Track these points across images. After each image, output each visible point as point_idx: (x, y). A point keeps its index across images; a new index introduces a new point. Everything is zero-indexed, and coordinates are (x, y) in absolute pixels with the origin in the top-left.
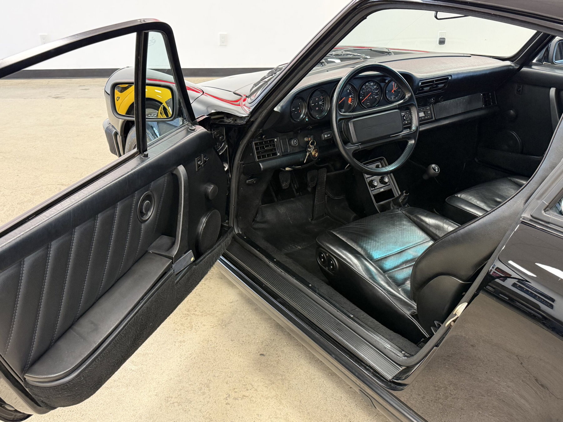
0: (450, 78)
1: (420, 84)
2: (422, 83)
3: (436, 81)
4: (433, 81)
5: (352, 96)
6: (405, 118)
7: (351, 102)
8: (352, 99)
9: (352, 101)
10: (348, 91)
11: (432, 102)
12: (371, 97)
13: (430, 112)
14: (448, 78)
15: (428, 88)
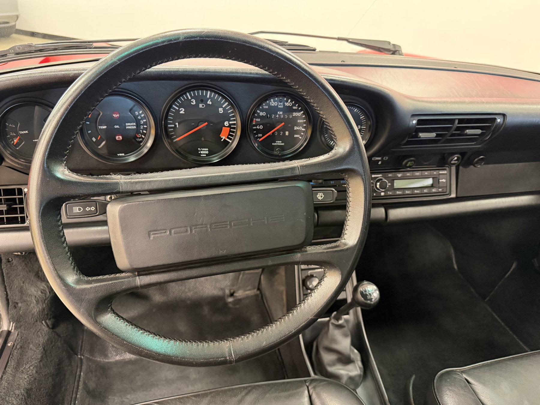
0: (499, 120)
1: (415, 122)
2: (420, 122)
3: (461, 121)
4: (452, 121)
5: (230, 125)
6: (378, 186)
7: (228, 138)
8: (230, 131)
9: (229, 135)
10: (220, 109)
11: (453, 162)
12: (287, 133)
13: (444, 180)
14: (495, 119)
15: (433, 135)
